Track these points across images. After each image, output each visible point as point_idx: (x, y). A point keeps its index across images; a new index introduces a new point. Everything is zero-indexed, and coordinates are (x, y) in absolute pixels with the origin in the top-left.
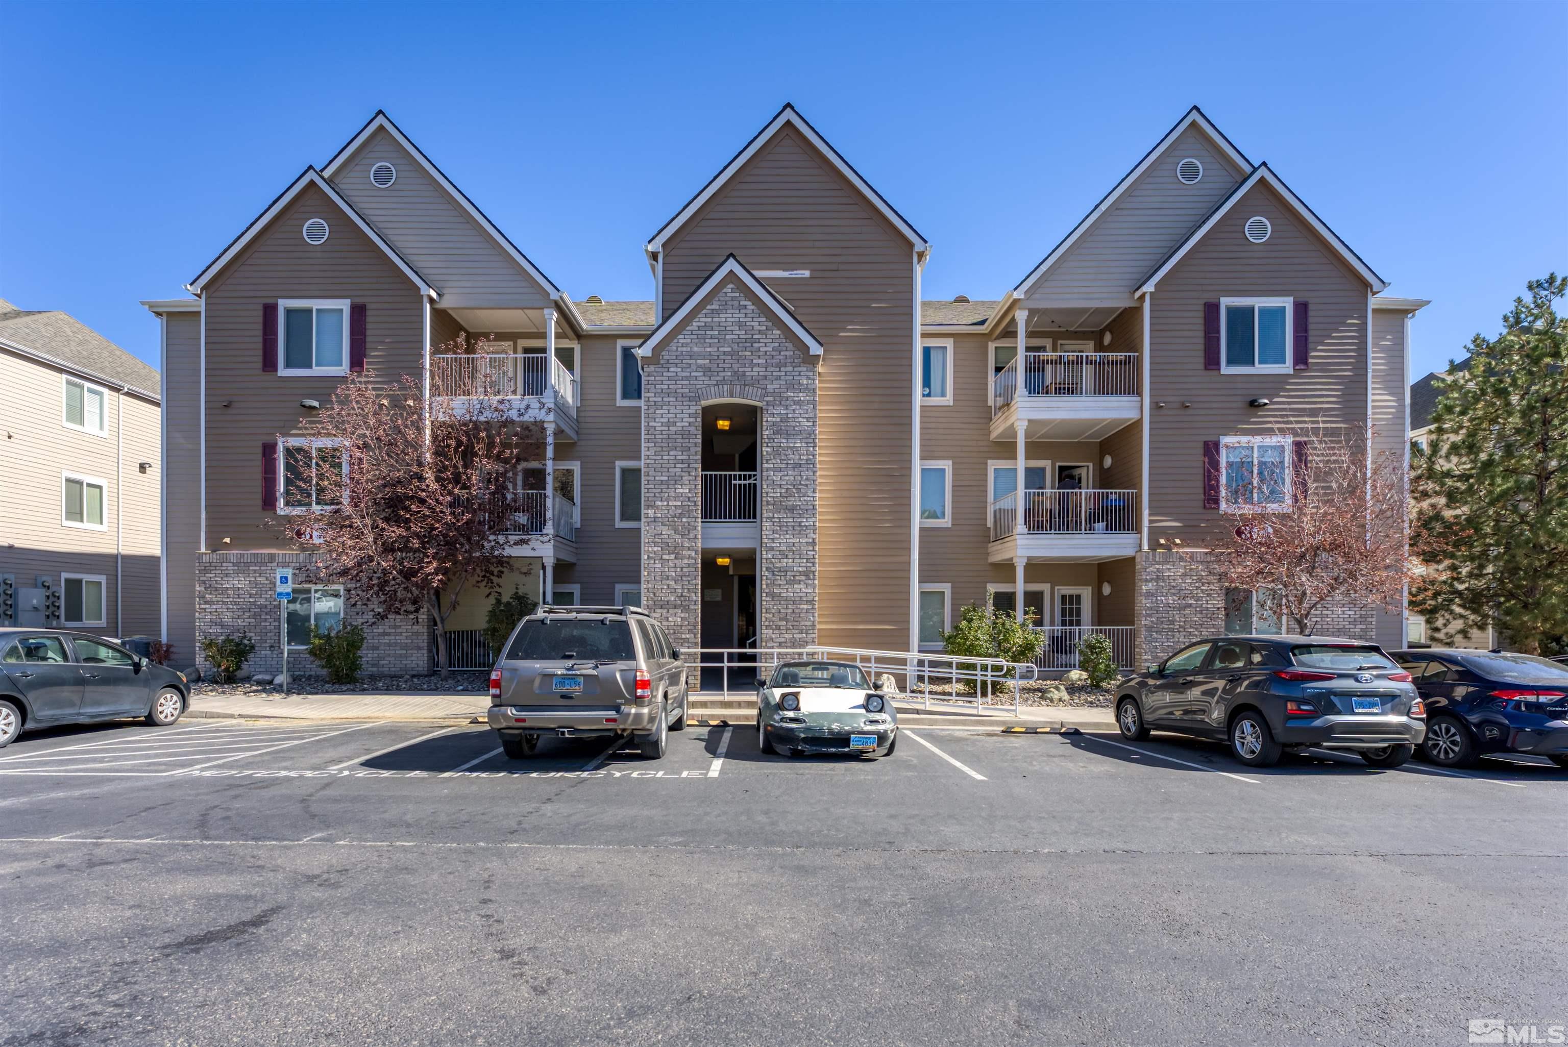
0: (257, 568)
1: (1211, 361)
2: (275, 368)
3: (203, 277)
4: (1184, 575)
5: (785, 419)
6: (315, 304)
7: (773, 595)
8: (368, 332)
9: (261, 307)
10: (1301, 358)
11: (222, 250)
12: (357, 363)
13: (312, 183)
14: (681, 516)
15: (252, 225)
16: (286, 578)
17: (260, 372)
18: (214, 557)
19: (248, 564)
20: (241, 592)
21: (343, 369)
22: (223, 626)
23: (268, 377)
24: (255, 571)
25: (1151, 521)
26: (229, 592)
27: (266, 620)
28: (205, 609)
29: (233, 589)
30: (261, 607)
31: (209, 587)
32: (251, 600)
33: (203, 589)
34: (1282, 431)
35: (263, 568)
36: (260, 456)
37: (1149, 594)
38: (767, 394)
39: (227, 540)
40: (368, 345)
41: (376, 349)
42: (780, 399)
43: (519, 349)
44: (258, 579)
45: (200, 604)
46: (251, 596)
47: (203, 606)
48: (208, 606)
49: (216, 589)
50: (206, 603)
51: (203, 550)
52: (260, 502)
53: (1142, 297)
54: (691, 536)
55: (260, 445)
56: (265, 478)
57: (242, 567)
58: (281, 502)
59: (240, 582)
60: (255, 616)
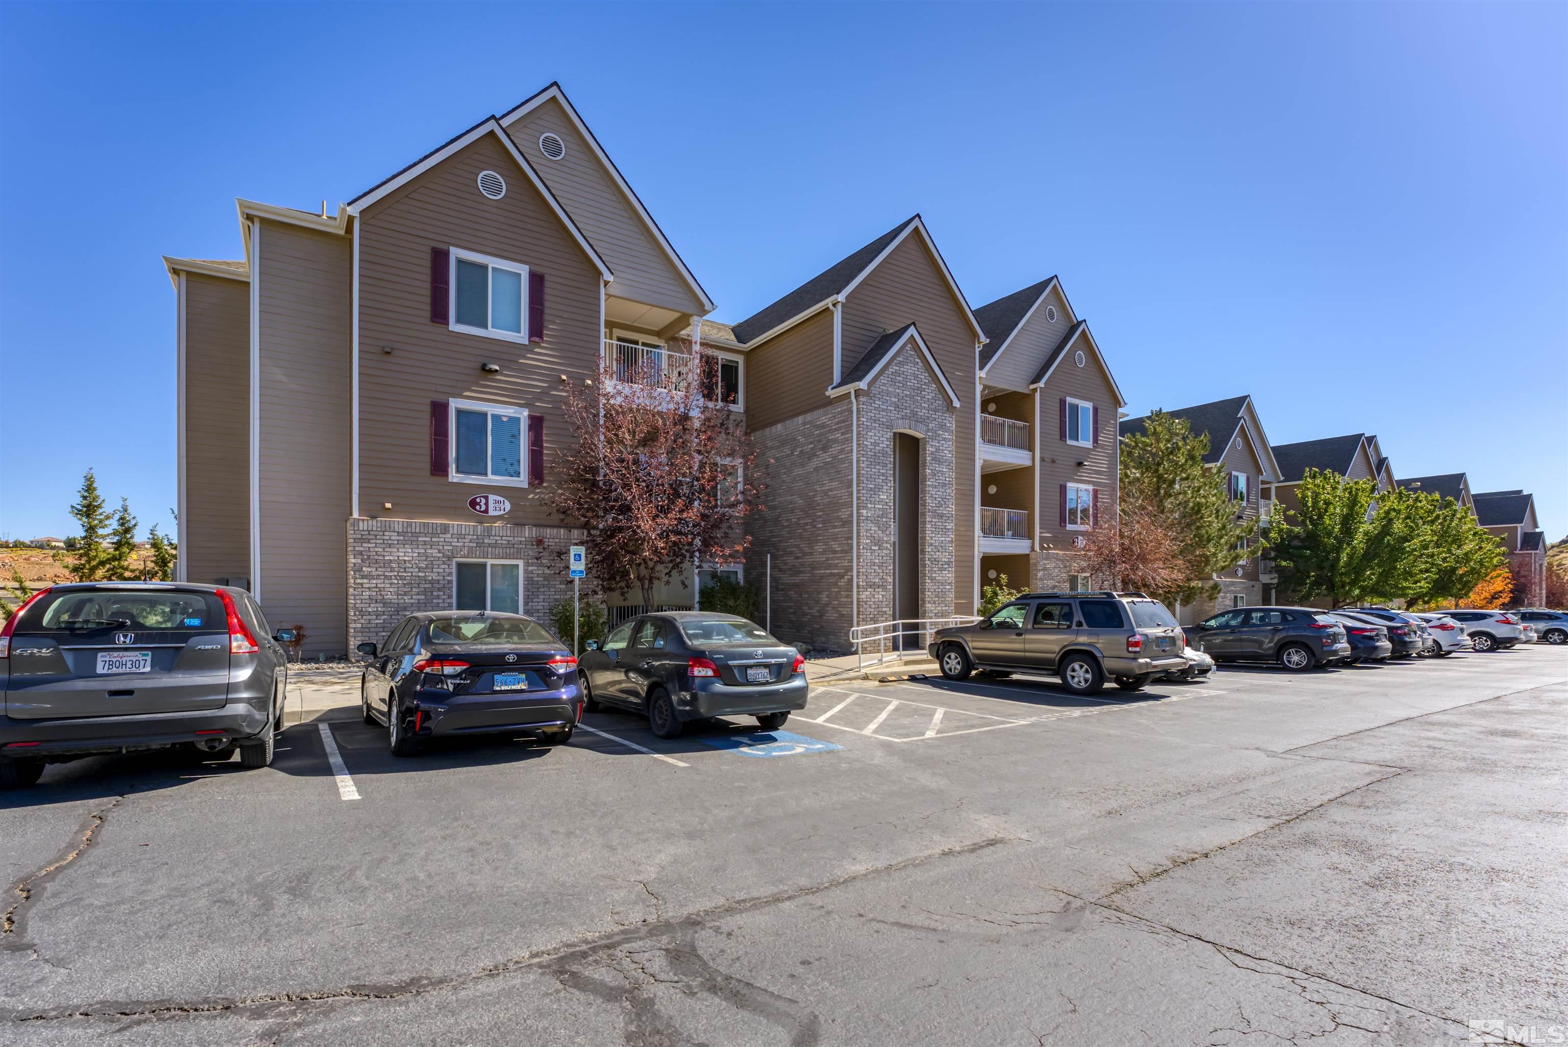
0: (429, 539)
1: (1063, 436)
2: (445, 320)
3: (364, 199)
4: (1055, 567)
5: (938, 450)
6: (493, 262)
7: (932, 579)
8: (547, 304)
9: (428, 250)
10: (1096, 440)
11: (389, 176)
12: (536, 330)
13: (492, 133)
14: (882, 516)
15: (426, 157)
16: (580, 555)
17: (428, 321)
18: (373, 524)
19: (417, 535)
20: (408, 565)
21: (522, 337)
22: (385, 603)
23: (438, 328)
24: (425, 543)
25: (1041, 533)
26: (394, 565)
27: (438, 597)
28: (362, 584)
29: (398, 562)
30: (432, 582)
31: (367, 559)
32: (420, 574)
33: (359, 561)
34: (1089, 482)
35: (434, 539)
36: (428, 415)
37: (1041, 579)
38: (928, 430)
39: (388, 505)
40: (546, 317)
41: (554, 323)
42: (936, 436)
43: (614, 337)
44: (428, 551)
45: (355, 578)
46: (420, 569)
47: (359, 581)
48: (365, 581)
49: (376, 562)
50: (363, 577)
51: (356, 515)
52: (427, 466)
53: (1035, 390)
54: (888, 532)
55: (428, 401)
56: (435, 440)
57: (409, 538)
58: (452, 468)
59: (406, 554)
60: (425, 592)
